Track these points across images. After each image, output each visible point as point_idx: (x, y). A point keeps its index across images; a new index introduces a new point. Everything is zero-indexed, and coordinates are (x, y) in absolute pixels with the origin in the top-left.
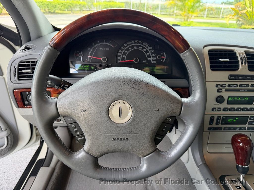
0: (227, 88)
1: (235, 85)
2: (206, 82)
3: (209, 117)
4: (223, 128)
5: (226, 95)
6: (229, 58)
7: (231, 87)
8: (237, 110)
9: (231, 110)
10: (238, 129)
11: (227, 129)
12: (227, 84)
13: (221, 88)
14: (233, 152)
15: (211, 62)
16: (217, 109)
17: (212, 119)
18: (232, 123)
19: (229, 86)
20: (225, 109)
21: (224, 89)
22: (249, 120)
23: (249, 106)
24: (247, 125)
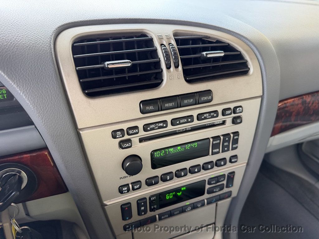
0: (142, 134)
1: (161, 124)
2: (81, 132)
3: (118, 206)
4: (157, 216)
6: (130, 56)
7: (153, 129)
8: (178, 174)
9: (164, 178)
10: (189, 208)
11: (167, 216)
12: (140, 124)
13: (126, 137)
15: (81, 75)
16: (130, 186)
19: (146, 128)
21: (135, 139)
22: (207, 187)
23: (201, 161)
24: (206, 196)
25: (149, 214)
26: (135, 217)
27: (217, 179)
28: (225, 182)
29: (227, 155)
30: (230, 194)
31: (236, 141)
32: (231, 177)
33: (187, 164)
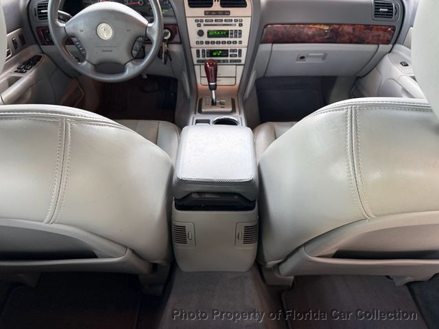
0: (205, 23)
1: (211, 20)
2: (186, 18)
3: (195, 49)
5: (205, 29)
7: (208, 22)
8: (218, 43)
9: (213, 43)
10: (222, 61)
12: (204, 19)
13: (199, 23)
14: (205, 75)
16: (200, 42)
17: (198, 52)
18: (217, 56)
19: (206, 21)
20: (207, 43)
21: (202, 24)
22: (230, 53)
23: (226, 39)
24: (229, 58)
25: (207, 58)
26: (201, 58)
27: (234, 51)
28: (237, 53)
29: (238, 40)
30: (240, 61)
31: (240, 34)
32: (240, 51)
33: (221, 39)
